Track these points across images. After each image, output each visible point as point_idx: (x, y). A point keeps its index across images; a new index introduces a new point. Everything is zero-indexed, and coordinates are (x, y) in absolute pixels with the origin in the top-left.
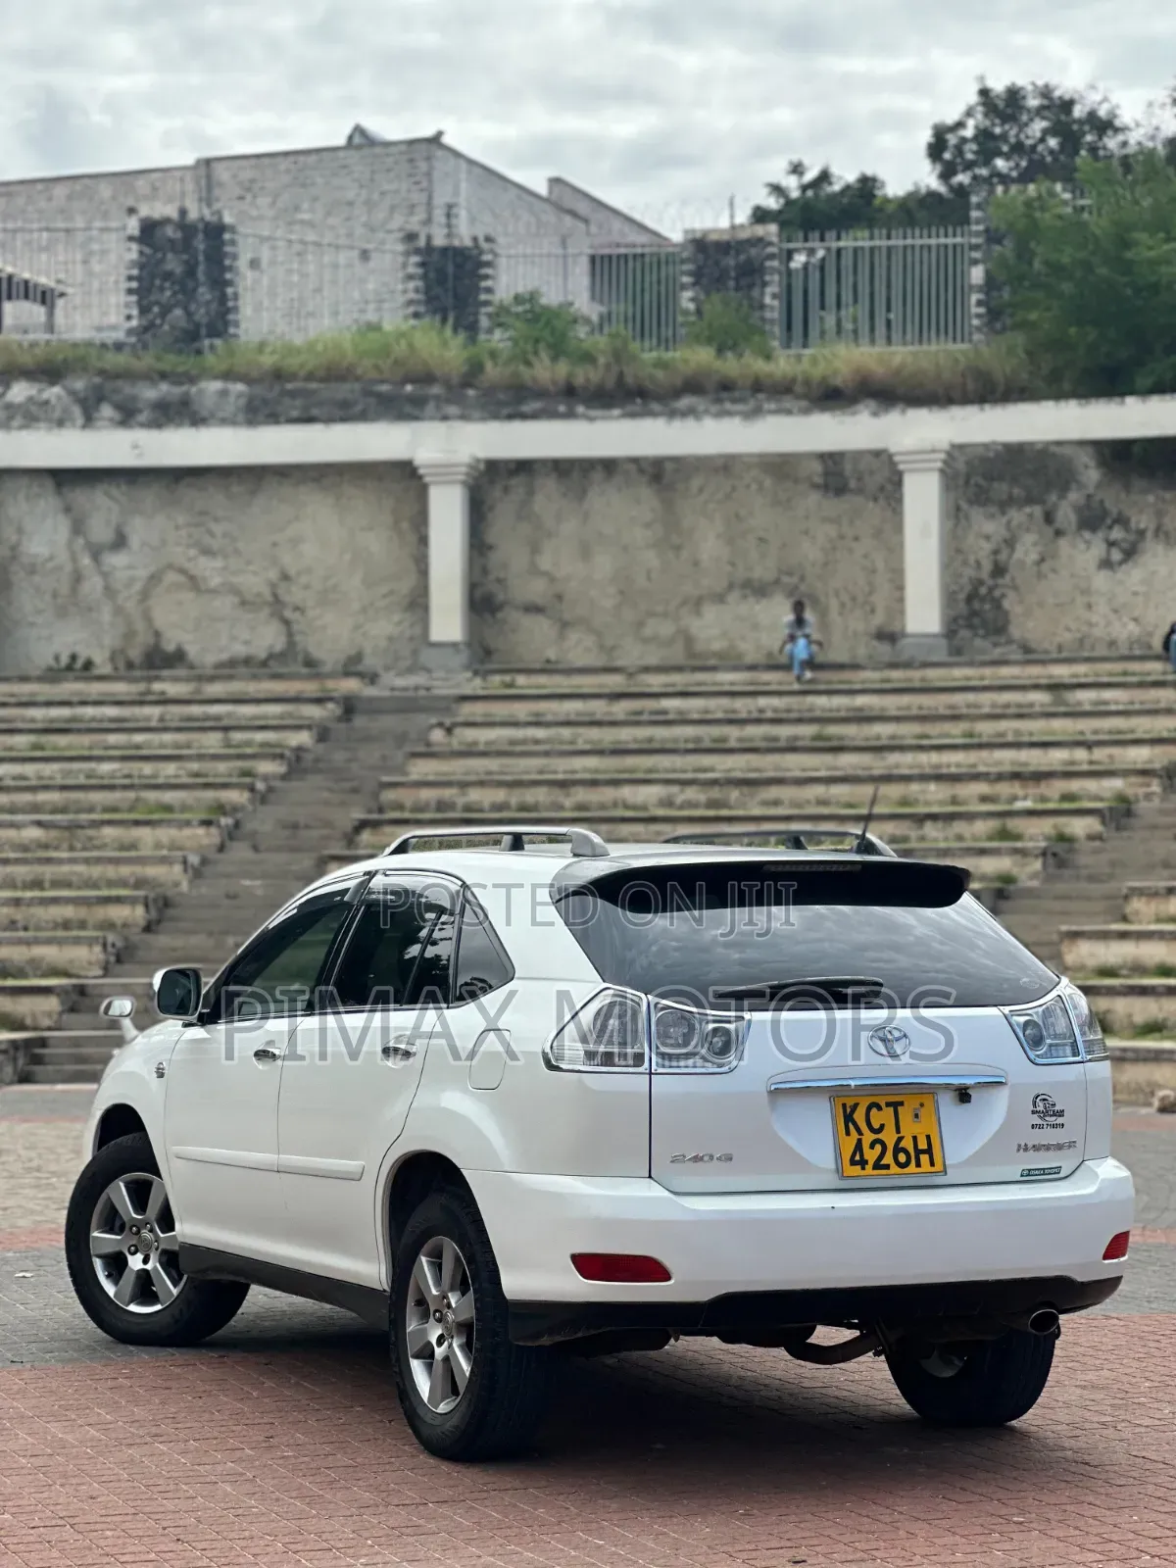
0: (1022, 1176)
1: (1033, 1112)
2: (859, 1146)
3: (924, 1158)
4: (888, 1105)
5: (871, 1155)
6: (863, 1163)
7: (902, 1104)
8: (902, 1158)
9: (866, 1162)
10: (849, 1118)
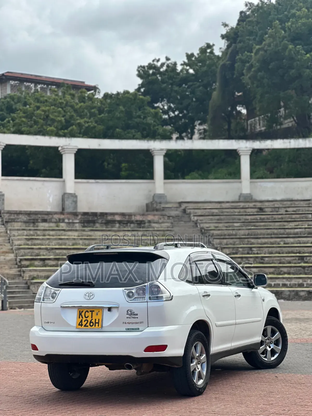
0: (126, 330)
1: (127, 314)
2: (81, 321)
3: (97, 324)
4: (90, 311)
5: (84, 323)
6: (82, 325)
7: (94, 311)
8: (92, 324)
9: (83, 325)
10: (80, 314)
